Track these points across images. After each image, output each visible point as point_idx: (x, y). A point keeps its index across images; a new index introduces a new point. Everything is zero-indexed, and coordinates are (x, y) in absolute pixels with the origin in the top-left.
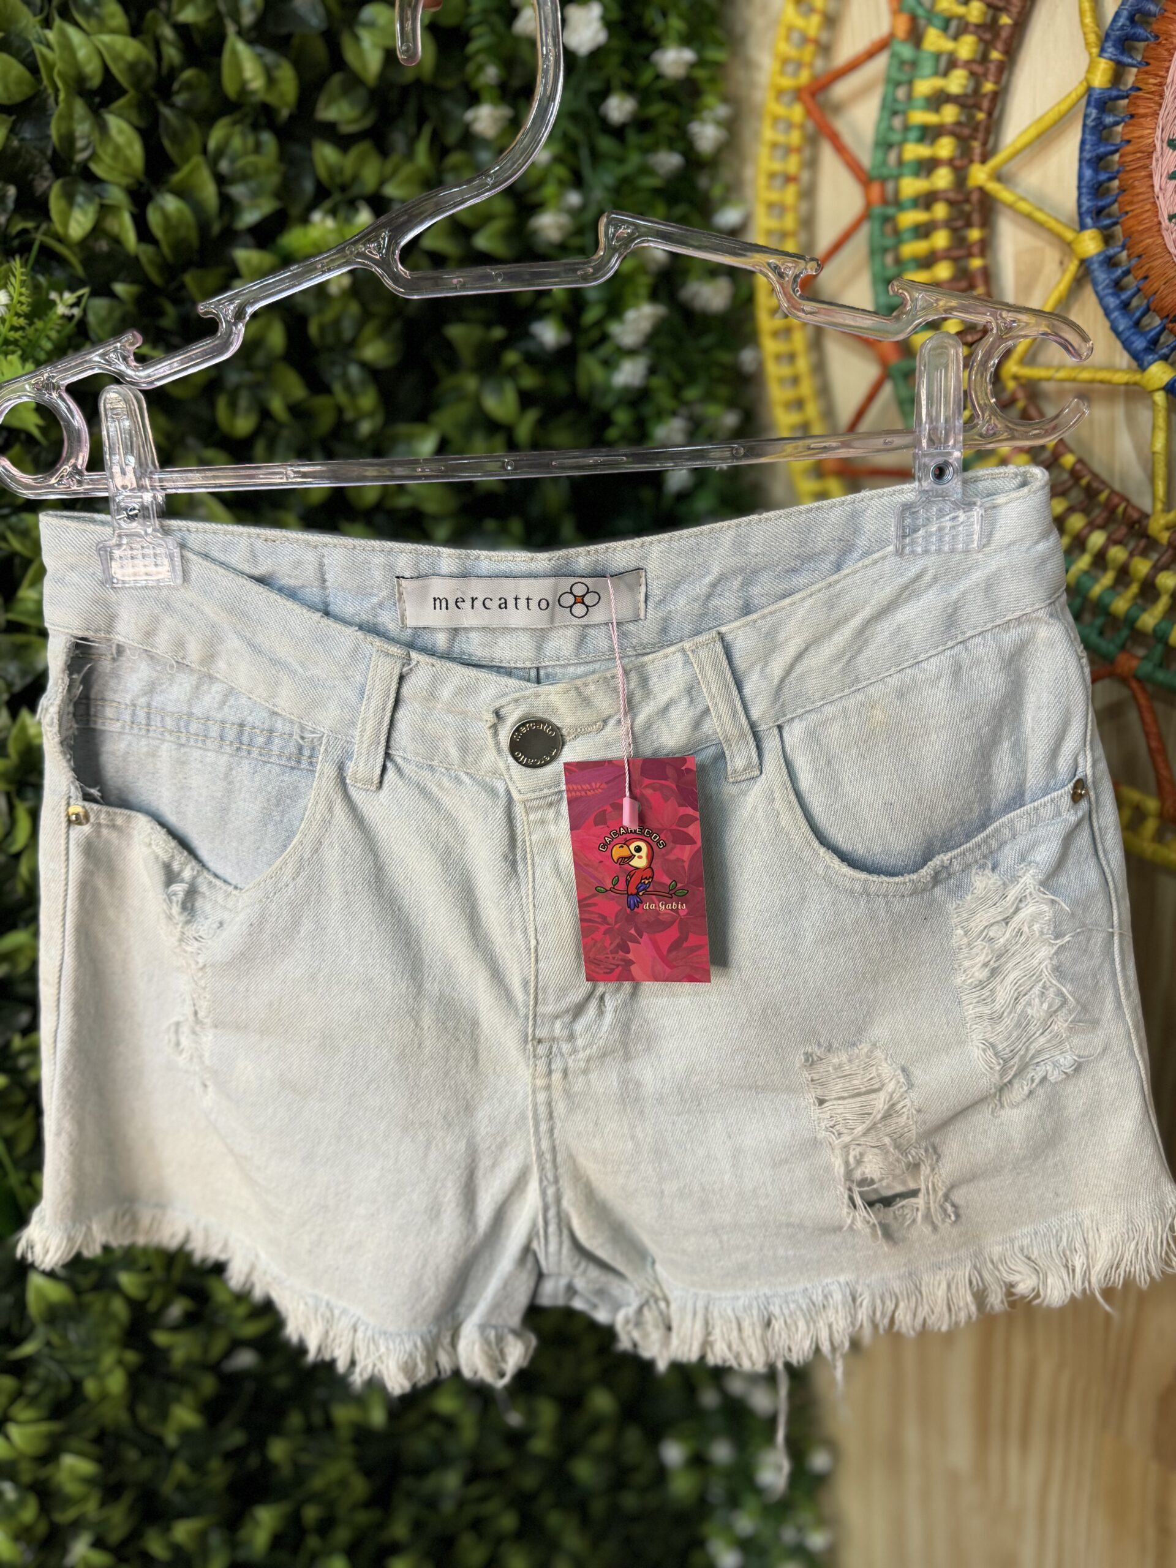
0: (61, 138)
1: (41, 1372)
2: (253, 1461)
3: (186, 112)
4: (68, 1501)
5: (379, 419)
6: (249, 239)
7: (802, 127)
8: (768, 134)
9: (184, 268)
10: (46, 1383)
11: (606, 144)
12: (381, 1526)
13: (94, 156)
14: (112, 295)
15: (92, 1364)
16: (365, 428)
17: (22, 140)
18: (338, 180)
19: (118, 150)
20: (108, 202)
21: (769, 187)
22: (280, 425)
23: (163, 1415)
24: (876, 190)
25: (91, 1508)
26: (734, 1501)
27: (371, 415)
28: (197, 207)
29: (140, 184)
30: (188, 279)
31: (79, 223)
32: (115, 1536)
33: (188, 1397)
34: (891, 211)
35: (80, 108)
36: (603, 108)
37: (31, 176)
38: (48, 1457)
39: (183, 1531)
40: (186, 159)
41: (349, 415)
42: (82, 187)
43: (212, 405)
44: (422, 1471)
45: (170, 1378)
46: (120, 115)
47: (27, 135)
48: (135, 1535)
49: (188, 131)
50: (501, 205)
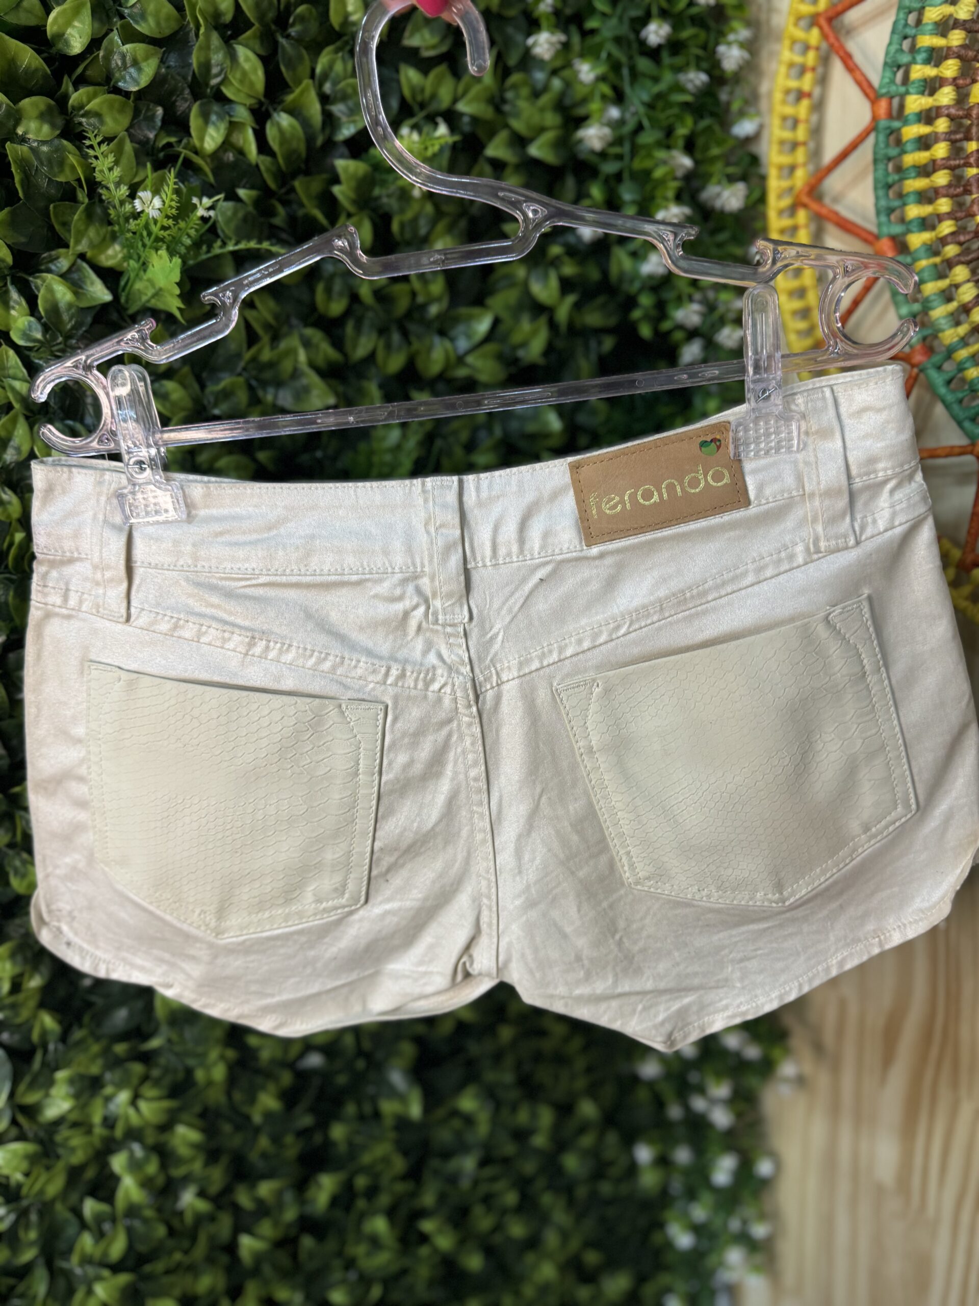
0: (200, 65)
1: (162, 1061)
2: (318, 1138)
3: (298, 41)
4: (180, 1161)
5: (445, 303)
6: (344, 150)
7: (817, 49)
8: (787, 55)
9: (294, 175)
10: (166, 1070)
11: (644, 64)
12: (414, 1195)
13: (225, 81)
14: (237, 199)
15: (202, 1056)
16: (434, 310)
17: (168, 67)
18: (419, 98)
19: (244, 74)
20: (235, 119)
21: (784, 102)
22: (367, 308)
23: (252, 1099)
24: (883, 104)
25: (197, 1166)
26: (691, 1195)
27: (438, 299)
28: (305, 122)
29: (261, 103)
30: (297, 184)
31: (212, 138)
32: (215, 1188)
33: (272, 1087)
34: (896, 124)
35: (215, 40)
36: (643, 33)
37: (174, 98)
38: (166, 1127)
39: (265, 1189)
40: (299, 83)
41: (420, 299)
42: (216, 107)
43: (312, 291)
44: (447, 1155)
45: (258, 1071)
46: (246, 46)
47: (172, 64)
48: (228, 1190)
49: (301, 58)
50: (551, 119)
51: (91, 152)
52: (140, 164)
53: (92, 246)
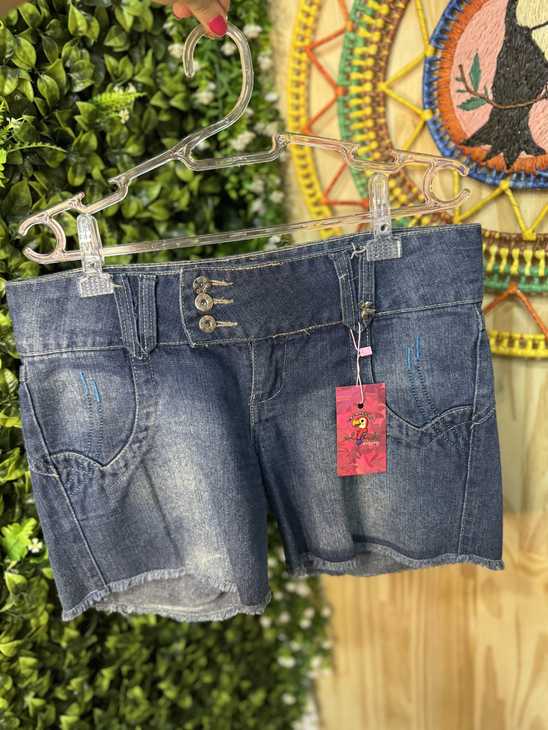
2: (99, 649)
3: (52, 37)
4: (24, 678)
6: (79, 97)
7: (306, 62)
8: (290, 64)
9: (54, 108)
10: (12, 625)
11: (225, 63)
13: (14, 56)
15: (34, 611)
18: (115, 72)
19: (25, 53)
20: (20, 77)
21: (291, 86)
23: (61, 634)
24: (339, 89)
25: (34, 678)
30: (57, 113)
31: (9, 86)
32: (44, 690)
34: (346, 99)
35: (8, 34)
36: (223, 48)
38: (14, 659)
39: (74, 684)
40: (53, 60)
42: (10, 70)
43: (66, 172)
46: (25, 38)
48: (51, 691)
49: (54, 47)
50: (181, 87)
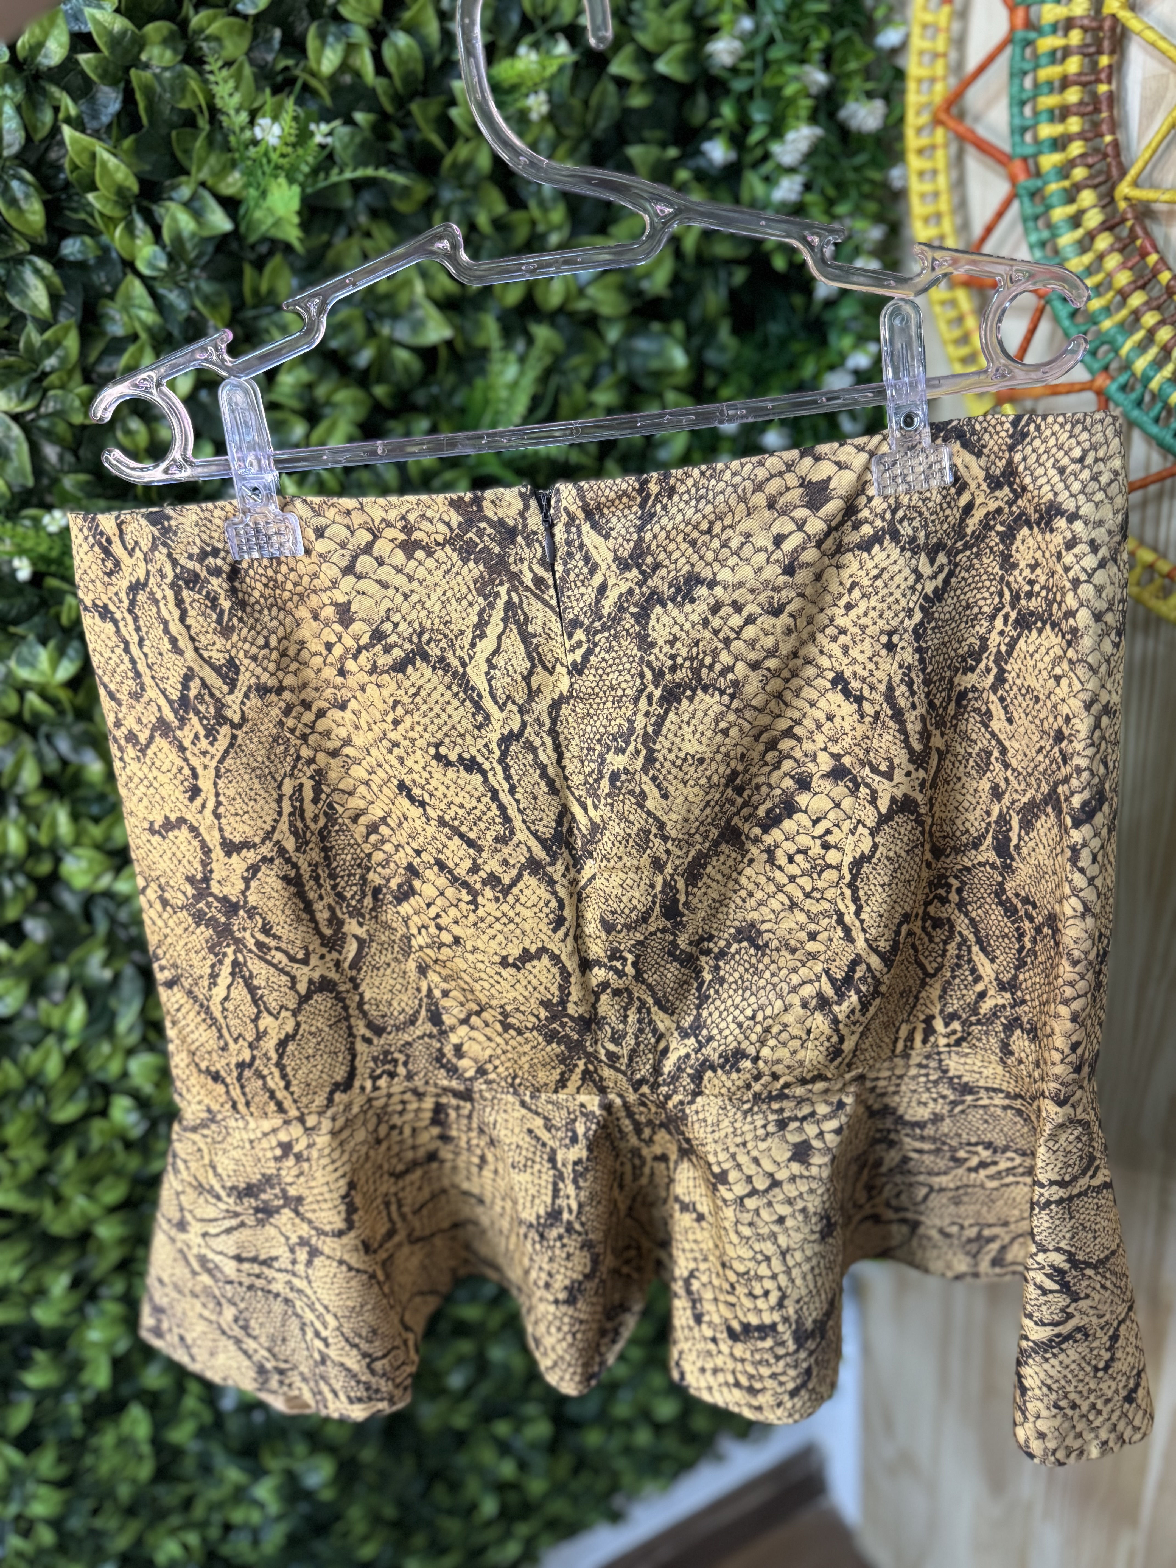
5: (566, 232)
9: (411, 97)
14: (353, 123)
16: (555, 236)
18: (540, 12)
21: (926, 8)
22: (483, 237)
24: (1021, 13)
27: (559, 228)
28: (422, 42)
29: (378, 22)
30: (414, 107)
31: (330, 60)
34: (1032, 35)
37: (292, 19)
41: (541, 228)
42: (333, 28)
50: (681, 31)
51: (211, 78)
52: (259, 89)
53: (213, 174)
